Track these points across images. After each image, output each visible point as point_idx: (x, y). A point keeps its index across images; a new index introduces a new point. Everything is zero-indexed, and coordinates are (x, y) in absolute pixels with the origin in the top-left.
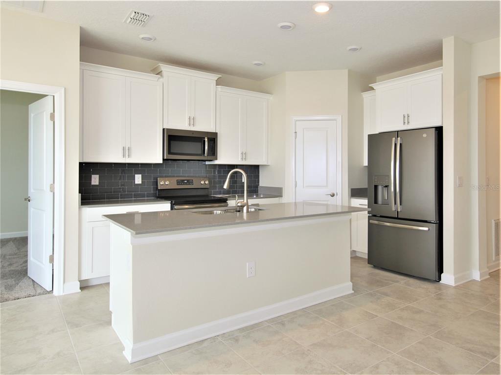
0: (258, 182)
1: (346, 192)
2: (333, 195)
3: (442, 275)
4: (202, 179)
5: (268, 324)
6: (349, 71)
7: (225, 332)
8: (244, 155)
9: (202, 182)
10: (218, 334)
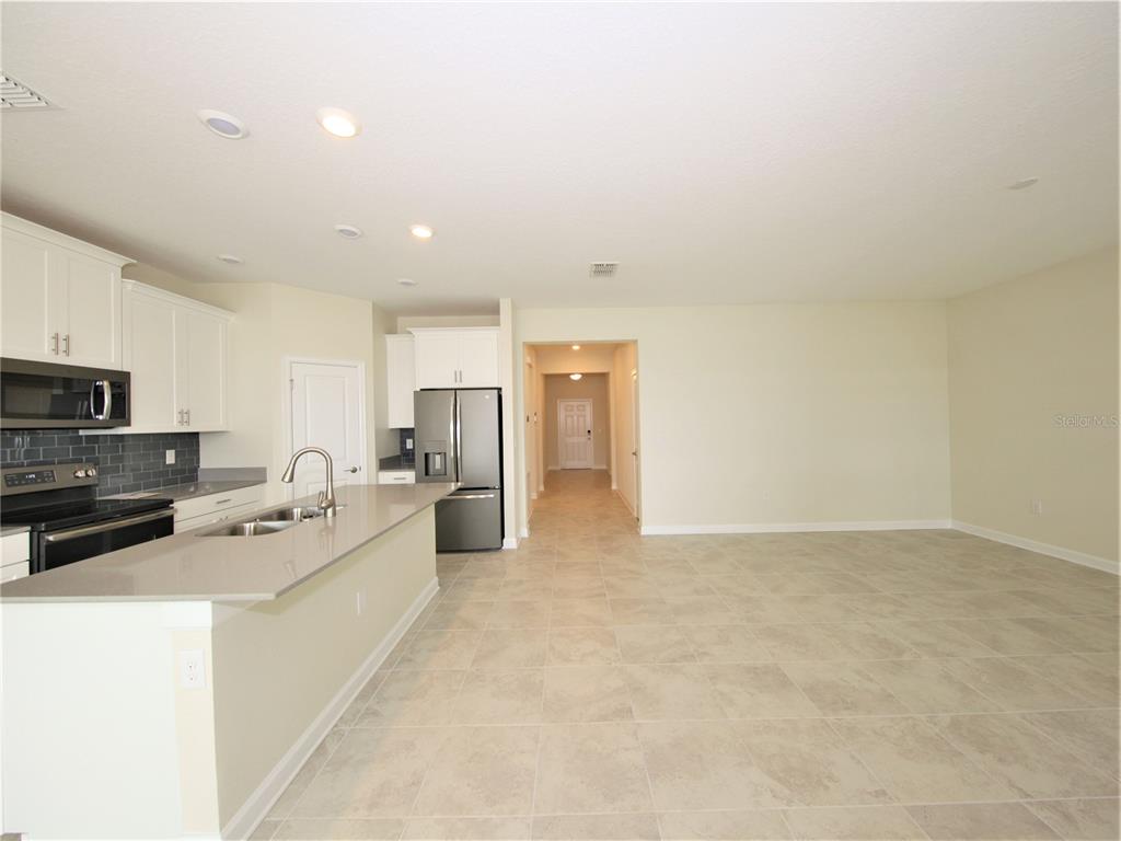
0: (198, 462)
1: (374, 463)
2: (354, 471)
3: (505, 540)
4: (77, 466)
5: (390, 671)
6: (374, 304)
7: (341, 713)
8: (185, 415)
9: (81, 474)
10: (334, 723)
